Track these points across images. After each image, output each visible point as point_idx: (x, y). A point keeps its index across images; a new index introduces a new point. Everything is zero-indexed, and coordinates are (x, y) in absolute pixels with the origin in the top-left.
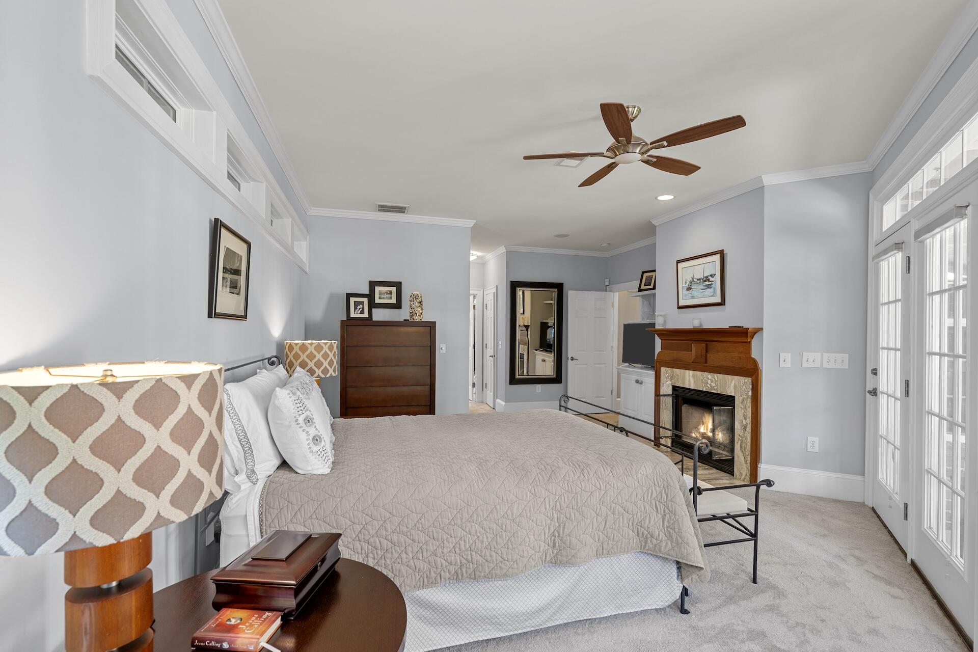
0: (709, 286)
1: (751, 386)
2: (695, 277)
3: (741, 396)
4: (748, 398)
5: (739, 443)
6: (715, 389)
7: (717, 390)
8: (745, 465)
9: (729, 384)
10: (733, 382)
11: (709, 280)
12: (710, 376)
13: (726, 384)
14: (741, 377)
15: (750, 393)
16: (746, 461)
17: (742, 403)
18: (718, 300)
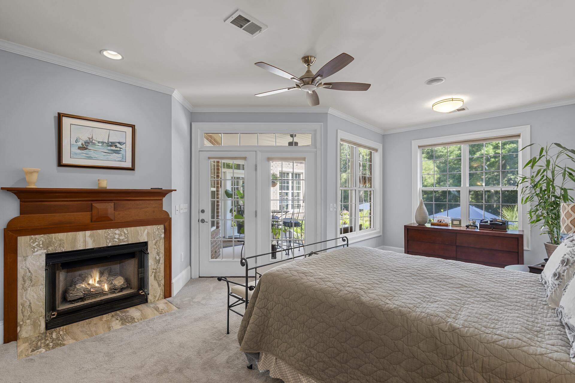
0: (116, 152)
1: (163, 231)
2: (94, 138)
3: (154, 240)
4: (160, 239)
5: (153, 276)
6: (125, 241)
7: (127, 241)
8: (159, 288)
9: (141, 233)
10: (146, 232)
11: (116, 146)
12: (117, 231)
13: (138, 234)
14: (154, 226)
15: (163, 236)
16: (159, 285)
17: (155, 245)
18: (129, 165)
